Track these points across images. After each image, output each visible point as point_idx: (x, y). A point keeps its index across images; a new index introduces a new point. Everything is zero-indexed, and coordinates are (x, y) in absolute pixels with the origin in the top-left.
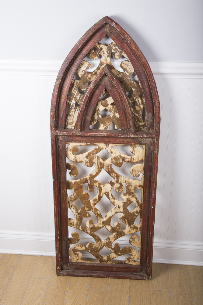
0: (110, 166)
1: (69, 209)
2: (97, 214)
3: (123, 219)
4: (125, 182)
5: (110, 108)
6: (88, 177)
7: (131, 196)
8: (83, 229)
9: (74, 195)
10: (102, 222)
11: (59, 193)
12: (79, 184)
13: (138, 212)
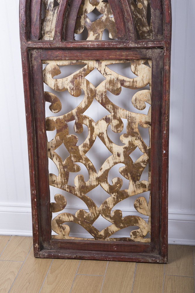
0: (104, 94)
1: (49, 159)
2: (89, 166)
3: (125, 172)
4: (125, 117)
5: (102, 8)
6: (74, 111)
7: (134, 138)
8: (70, 189)
9: (56, 138)
10: (96, 178)
11: (35, 135)
12: (63, 123)
13: (145, 163)
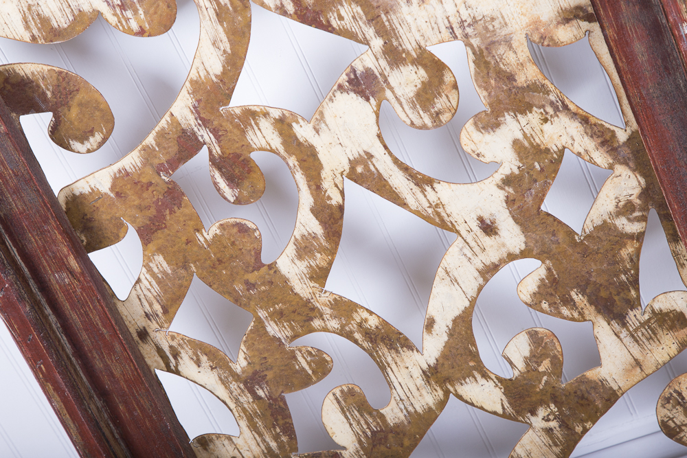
1: (164, 377)
2: (368, 334)
3: (552, 293)
4: (446, 34)
6: (182, 109)
7: (534, 117)
9: (150, 270)
10: (424, 372)
11: (43, 301)
12: (150, 184)
13: (633, 211)
